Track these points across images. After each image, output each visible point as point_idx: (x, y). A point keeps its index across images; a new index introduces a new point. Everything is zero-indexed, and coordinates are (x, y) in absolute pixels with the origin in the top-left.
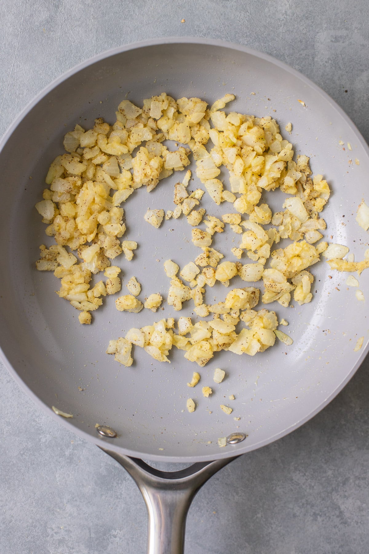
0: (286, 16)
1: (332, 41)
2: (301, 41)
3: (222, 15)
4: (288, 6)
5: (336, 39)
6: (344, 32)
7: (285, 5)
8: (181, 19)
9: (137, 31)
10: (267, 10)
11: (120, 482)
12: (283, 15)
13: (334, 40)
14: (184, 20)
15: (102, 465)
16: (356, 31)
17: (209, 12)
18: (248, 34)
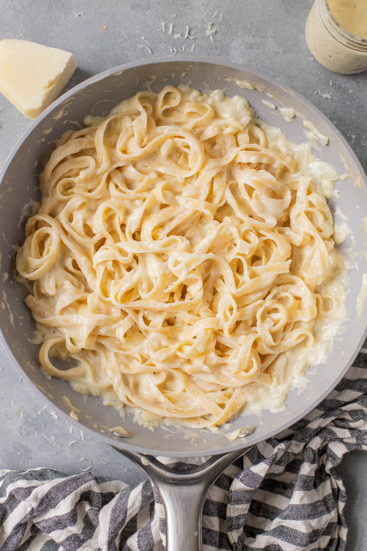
0: (202, 24)
1: (246, 48)
2: (216, 48)
3: (142, 22)
4: (205, 15)
5: (251, 46)
6: (258, 40)
7: (203, 14)
8: (104, 26)
9: (62, 36)
10: (184, 18)
11: (26, 460)
12: (200, 23)
13: (248, 47)
14: (106, 26)
15: (10, 442)
16: (270, 39)
17: (130, 20)
18: (166, 40)
